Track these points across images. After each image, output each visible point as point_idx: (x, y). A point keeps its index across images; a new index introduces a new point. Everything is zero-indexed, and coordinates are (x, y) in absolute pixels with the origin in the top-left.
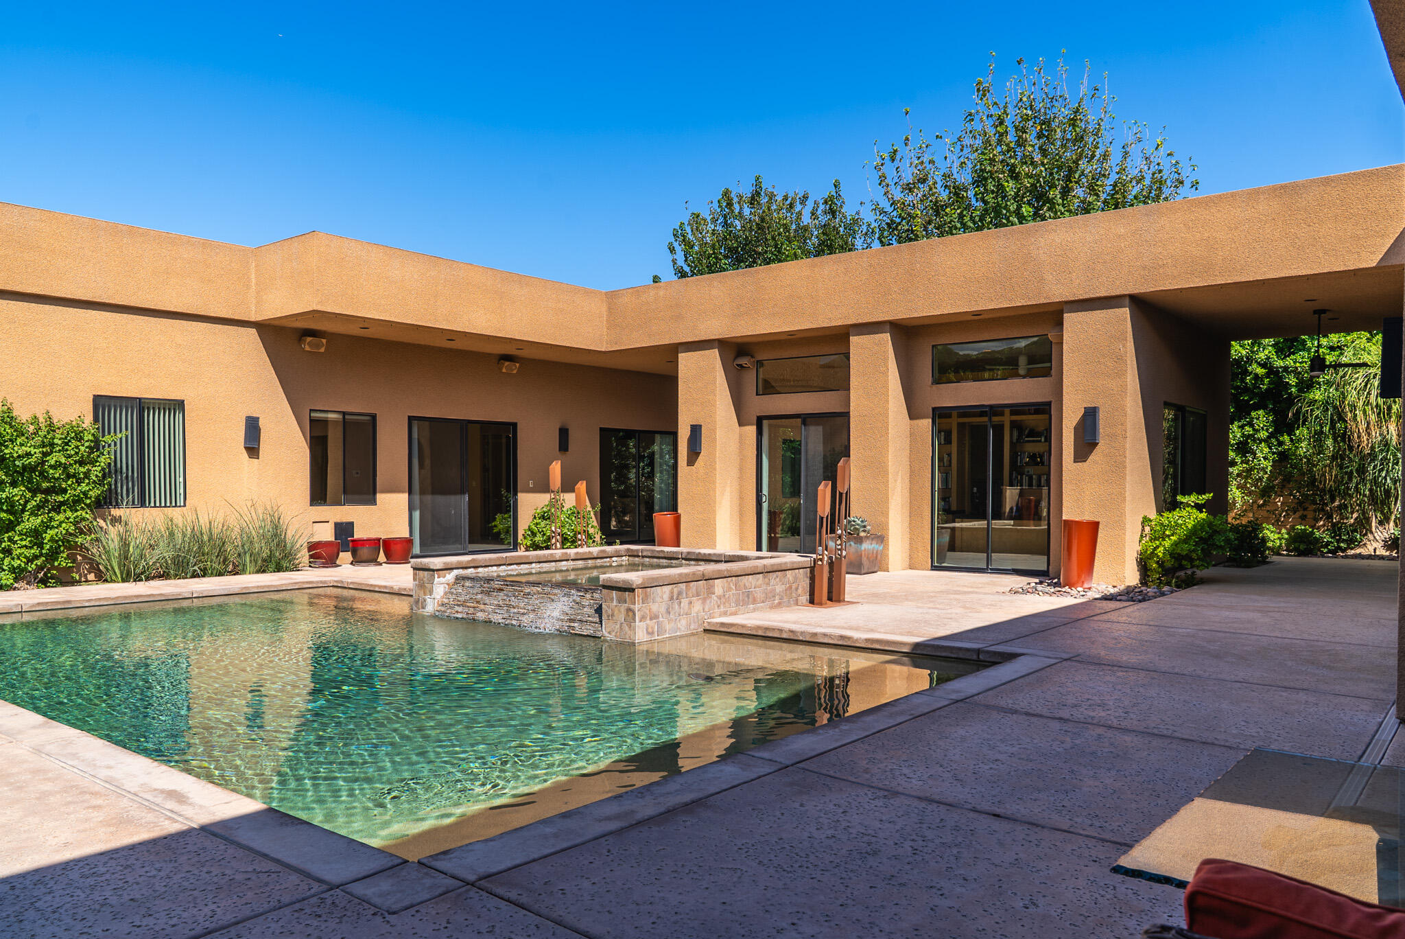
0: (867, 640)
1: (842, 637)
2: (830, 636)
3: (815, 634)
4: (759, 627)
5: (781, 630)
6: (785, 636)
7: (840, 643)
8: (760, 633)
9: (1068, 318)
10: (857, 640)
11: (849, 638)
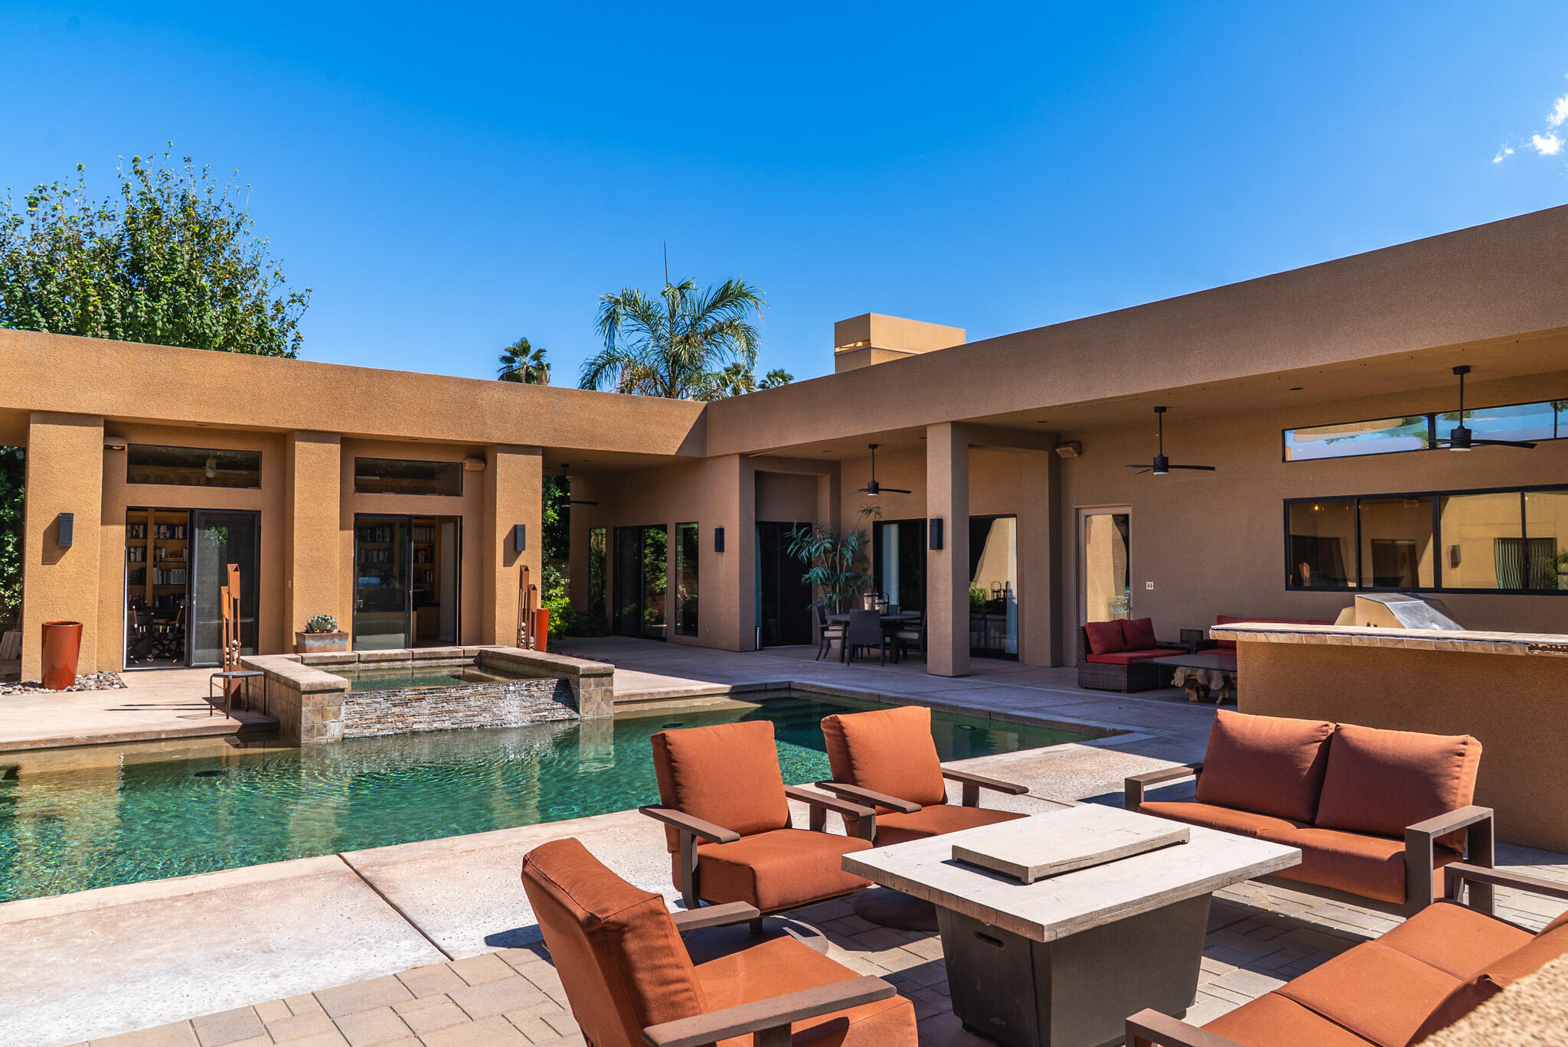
0: (703, 690)
1: (686, 691)
2: (678, 692)
3: (668, 693)
4: (625, 695)
5: (642, 695)
6: (645, 698)
7: (685, 695)
8: (626, 699)
9: (502, 458)
10: (696, 691)
11: (691, 691)
